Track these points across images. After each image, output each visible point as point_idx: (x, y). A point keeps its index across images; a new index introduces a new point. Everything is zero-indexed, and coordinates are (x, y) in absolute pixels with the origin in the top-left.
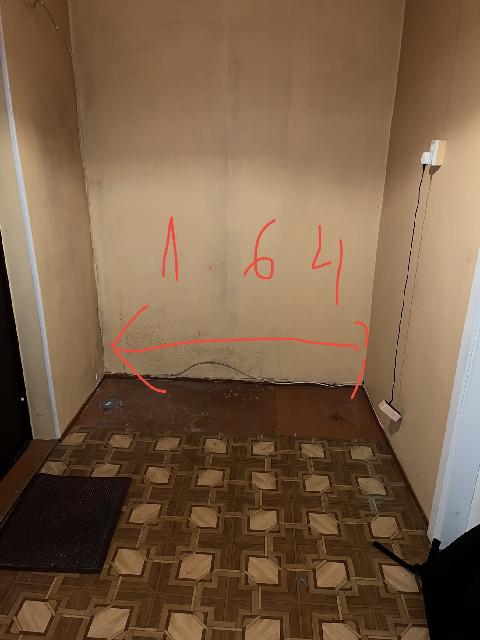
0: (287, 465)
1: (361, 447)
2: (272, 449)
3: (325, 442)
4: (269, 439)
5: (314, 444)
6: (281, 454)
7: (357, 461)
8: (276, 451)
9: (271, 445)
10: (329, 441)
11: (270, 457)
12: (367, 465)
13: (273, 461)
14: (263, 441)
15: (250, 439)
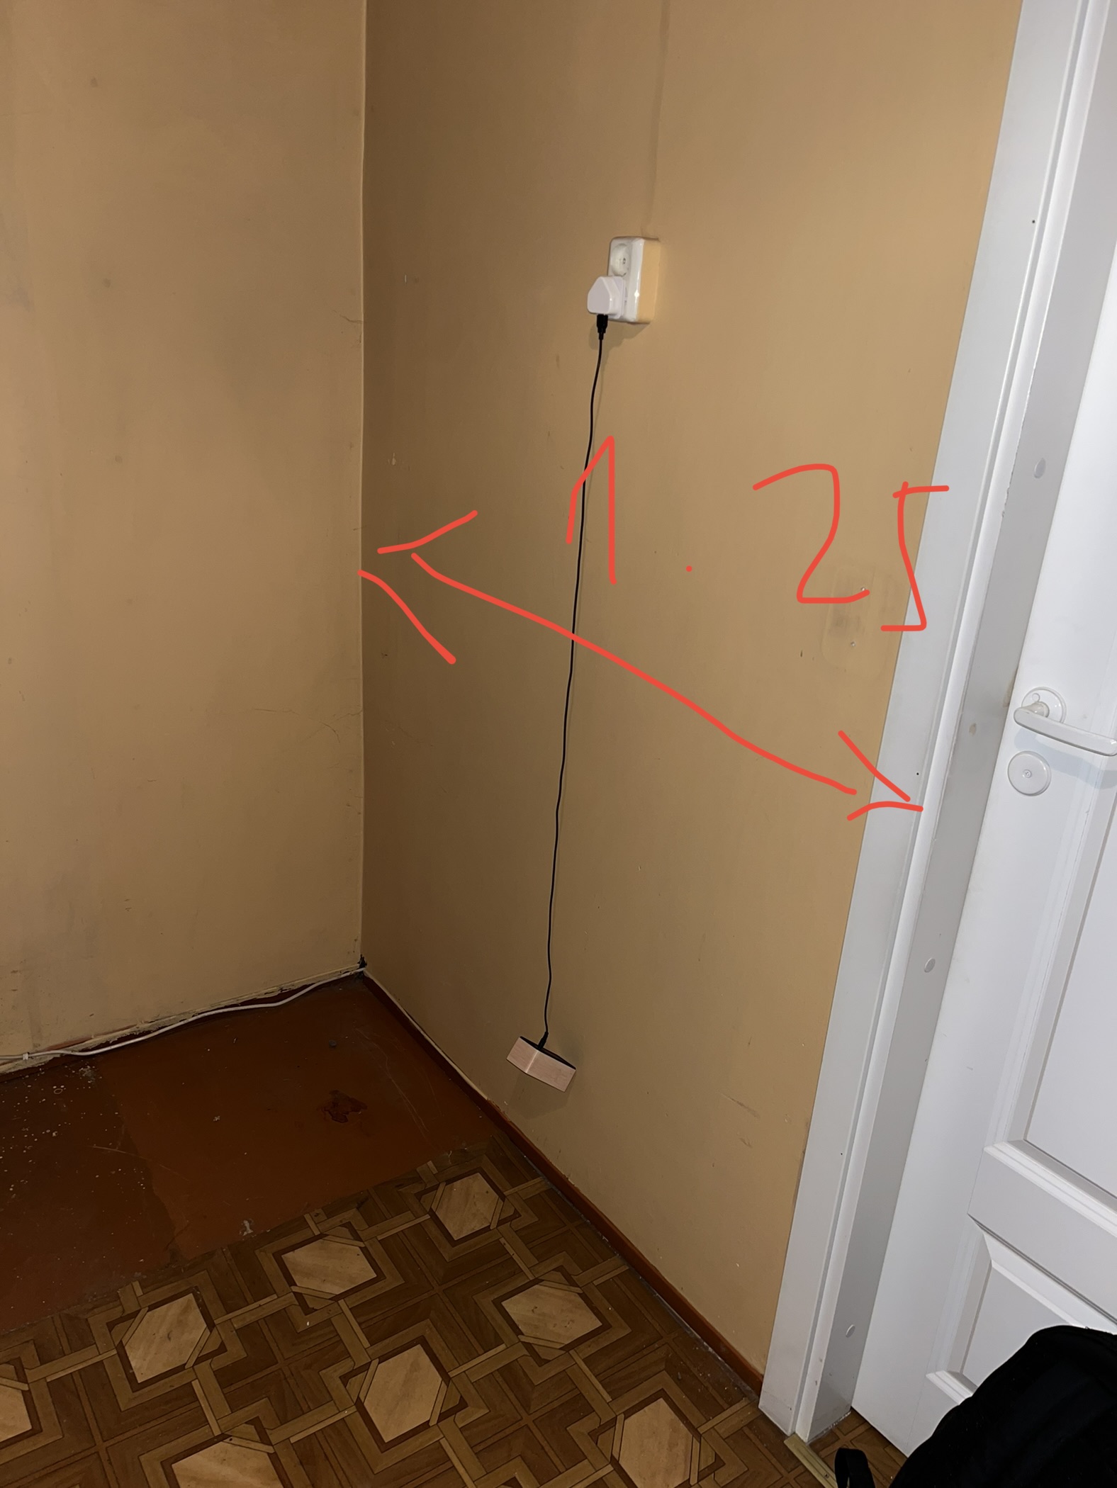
0: (274, 1368)
1: (458, 1184)
2: (196, 1329)
3: (351, 1215)
4: (166, 1291)
5: (321, 1236)
6: (236, 1331)
7: (471, 1242)
8: (214, 1325)
9: (186, 1310)
10: (360, 1206)
11: (205, 1364)
12: (503, 1241)
13: (225, 1377)
14: (151, 1308)
15: (97, 1321)
